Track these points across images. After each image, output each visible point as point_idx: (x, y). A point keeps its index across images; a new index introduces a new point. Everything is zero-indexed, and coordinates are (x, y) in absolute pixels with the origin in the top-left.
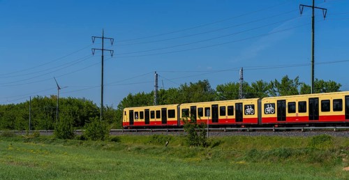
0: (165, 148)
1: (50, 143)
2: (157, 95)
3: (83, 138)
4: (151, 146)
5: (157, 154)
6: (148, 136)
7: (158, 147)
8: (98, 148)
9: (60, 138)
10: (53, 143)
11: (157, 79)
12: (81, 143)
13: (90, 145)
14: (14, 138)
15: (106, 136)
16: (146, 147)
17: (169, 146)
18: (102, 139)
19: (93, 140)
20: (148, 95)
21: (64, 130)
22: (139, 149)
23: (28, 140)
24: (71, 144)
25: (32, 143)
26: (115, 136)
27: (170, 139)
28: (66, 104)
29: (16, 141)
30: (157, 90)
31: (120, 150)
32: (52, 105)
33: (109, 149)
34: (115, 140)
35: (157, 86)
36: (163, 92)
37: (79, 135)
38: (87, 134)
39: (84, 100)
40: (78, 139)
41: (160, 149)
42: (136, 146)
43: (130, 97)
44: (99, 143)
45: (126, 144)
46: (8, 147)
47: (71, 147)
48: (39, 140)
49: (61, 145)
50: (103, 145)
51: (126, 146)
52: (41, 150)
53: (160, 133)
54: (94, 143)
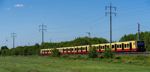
0: (144, 62)
1: (86, 60)
2: (139, 35)
3: (102, 58)
4: (137, 61)
5: (140, 65)
6: (135, 56)
7: (140, 61)
8: (109, 62)
9: (91, 58)
10: (87, 60)
11: (139, 27)
12: (101, 60)
13: (105, 61)
14: (68, 58)
15: (113, 56)
16: (134, 61)
17: (146, 61)
18: (112, 58)
19: (107, 58)
20: (134, 35)
21: (93, 53)
22: (130, 62)
23: (75, 59)
24: (96, 61)
25: (77, 60)
26: (118, 56)
27: (147, 57)
28: (93, 41)
29: (69, 59)
30: (139, 32)
31: (121, 63)
32: (86, 41)
33: (115, 63)
34: (118, 58)
35: (139, 30)
36: (142, 33)
37: (100, 56)
38: (104, 55)
39: (101, 38)
40: (100, 58)
41: (141, 62)
42: (129, 61)
43: (125, 36)
44: (110, 60)
45: (123, 60)
46: (66, 63)
47: (96, 62)
48: (80, 59)
49: (91, 61)
50: (112, 61)
51: (124, 61)
52: (82, 64)
53: (141, 54)
54: (107, 60)
